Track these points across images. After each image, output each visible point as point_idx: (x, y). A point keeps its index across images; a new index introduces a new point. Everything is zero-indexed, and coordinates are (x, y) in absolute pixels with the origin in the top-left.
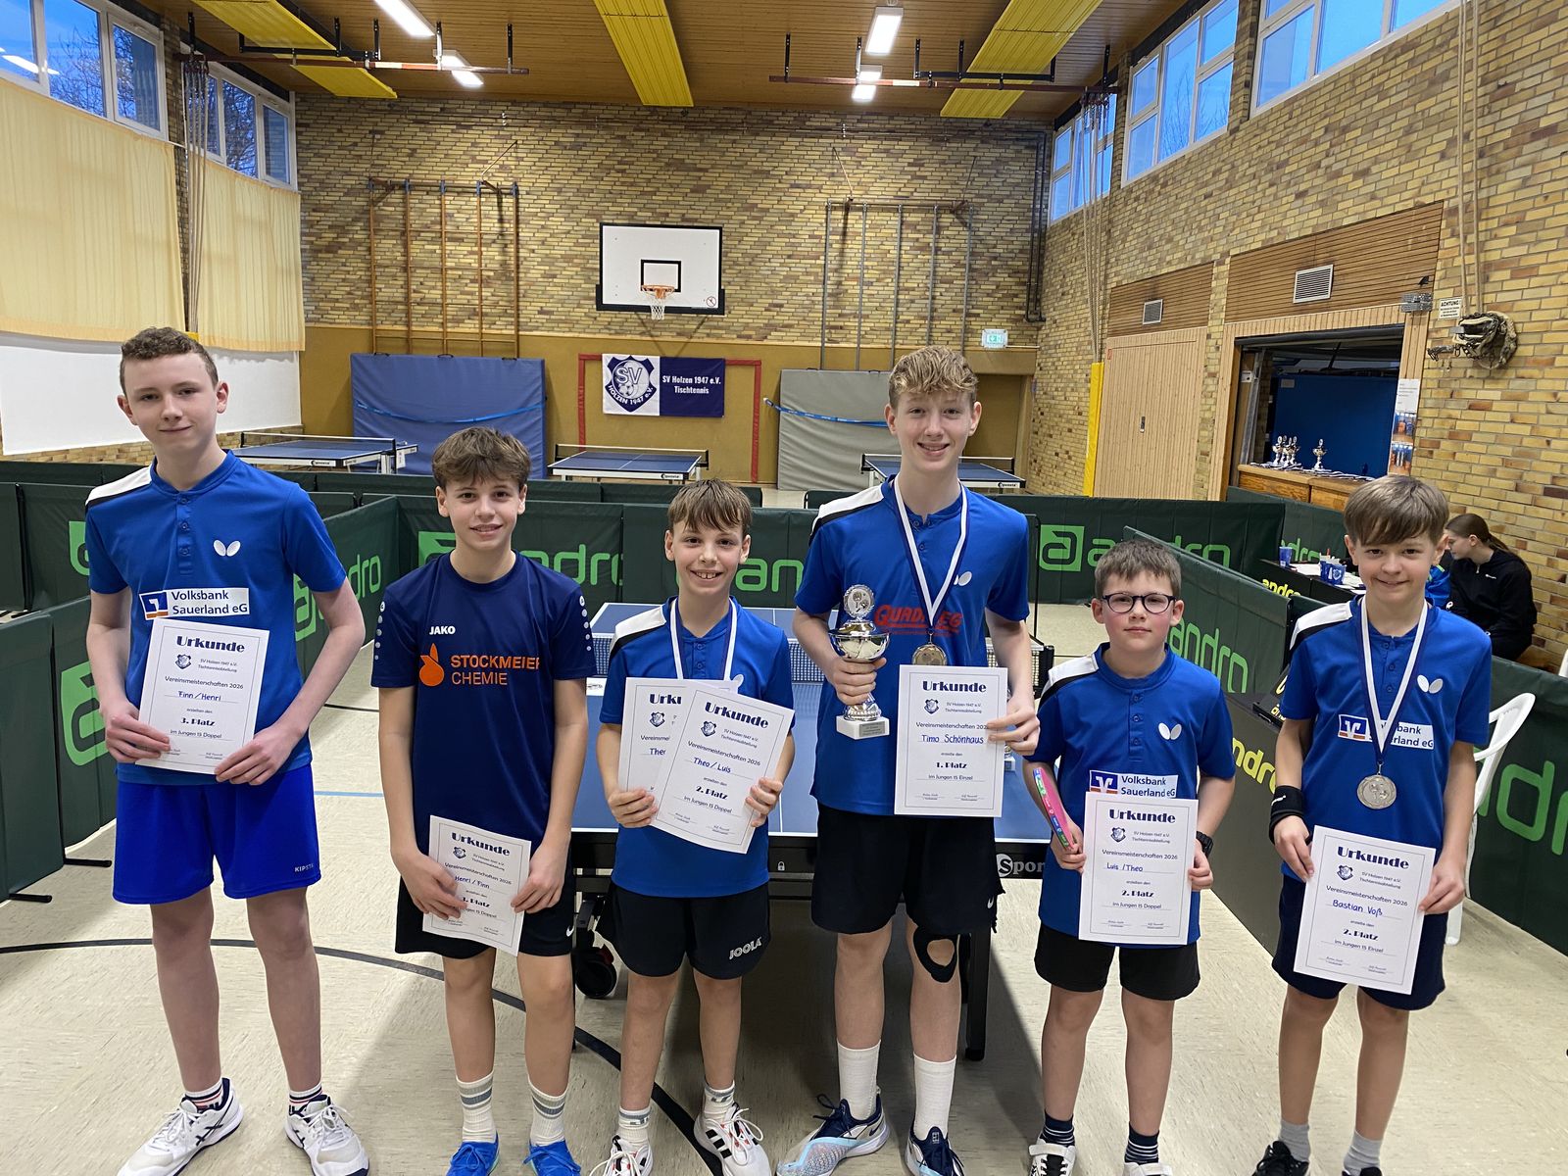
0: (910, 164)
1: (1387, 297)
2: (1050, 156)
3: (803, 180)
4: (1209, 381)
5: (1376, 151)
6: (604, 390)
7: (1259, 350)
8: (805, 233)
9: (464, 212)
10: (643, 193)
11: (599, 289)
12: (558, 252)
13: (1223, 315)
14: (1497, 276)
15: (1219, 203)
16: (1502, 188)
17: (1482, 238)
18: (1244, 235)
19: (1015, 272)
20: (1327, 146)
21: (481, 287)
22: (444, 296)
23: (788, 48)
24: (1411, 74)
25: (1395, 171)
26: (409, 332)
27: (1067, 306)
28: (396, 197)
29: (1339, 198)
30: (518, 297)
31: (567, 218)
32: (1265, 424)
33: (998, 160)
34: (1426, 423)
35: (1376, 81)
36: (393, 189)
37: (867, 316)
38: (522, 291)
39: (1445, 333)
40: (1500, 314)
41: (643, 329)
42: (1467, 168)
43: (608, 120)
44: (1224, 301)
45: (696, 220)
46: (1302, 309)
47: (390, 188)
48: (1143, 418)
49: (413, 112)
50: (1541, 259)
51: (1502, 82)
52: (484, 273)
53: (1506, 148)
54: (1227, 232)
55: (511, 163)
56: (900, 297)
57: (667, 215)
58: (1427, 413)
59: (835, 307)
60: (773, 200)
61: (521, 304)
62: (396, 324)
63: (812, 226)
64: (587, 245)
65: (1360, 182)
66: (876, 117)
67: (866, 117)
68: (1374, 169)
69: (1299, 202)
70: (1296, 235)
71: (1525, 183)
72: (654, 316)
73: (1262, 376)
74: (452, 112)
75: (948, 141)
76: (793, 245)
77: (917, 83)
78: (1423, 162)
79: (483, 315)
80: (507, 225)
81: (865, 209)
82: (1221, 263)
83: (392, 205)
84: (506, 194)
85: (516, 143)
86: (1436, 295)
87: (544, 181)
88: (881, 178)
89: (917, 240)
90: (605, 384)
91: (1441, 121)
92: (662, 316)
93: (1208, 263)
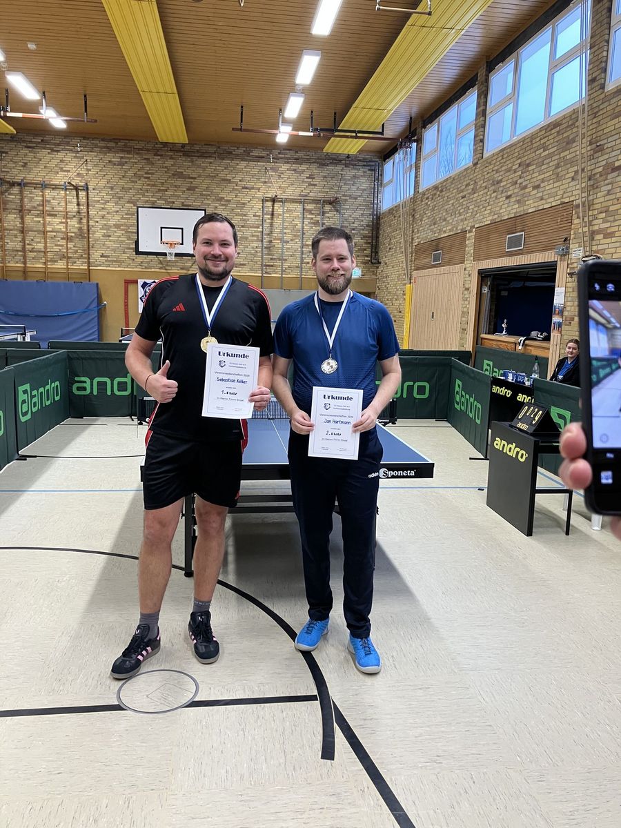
0: (307, 178)
1: (548, 247)
2: (382, 175)
3: (249, 185)
4: (466, 292)
5: (543, 176)
6: (139, 300)
7: (490, 276)
8: (251, 214)
9: (56, 199)
10: (160, 190)
11: (137, 243)
12: (111, 223)
13: (472, 258)
14: (598, 237)
15: (469, 201)
16: (599, 195)
17: (591, 219)
18: (482, 217)
19: (364, 237)
20: (520, 173)
21: (67, 242)
22: (45, 247)
23: (242, 113)
24: (558, 139)
25: (551, 186)
26: (25, 267)
27: (392, 255)
28: (16, 190)
29: (526, 199)
30: (89, 248)
31: (117, 204)
32: (493, 314)
33: (355, 177)
34: (568, 309)
35: (542, 141)
36: (14, 185)
37: (286, 260)
38: (91, 244)
39: (575, 265)
40: (599, 255)
41: (161, 266)
42: (583, 185)
43: (139, 149)
44: (472, 251)
45: (190, 206)
46: (510, 254)
47: (13, 184)
48: (433, 313)
49: (24, 141)
50: (616, 229)
51: (598, 144)
52: (69, 234)
53: (601, 176)
54: (473, 216)
55: (84, 172)
56: (304, 249)
57: (173, 202)
58: (569, 304)
59: (269, 254)
60: (232, 196)
61: (91, 251)
62: (17, 263)
63: (255, 210)
64: (129, 219)
65: (535, 192)
66: (288, 152)
67: (282, 152)
68: (542, 185)
69: (507, 201)
70: (506, 217)
71: (609, 193)
72: (168, 258)
73: (492, 289)
74: (48, 142)
75: (327, 166)
76: (244, 220)
77: (312, 134)
78: (564, 182)
79: (68, 258)
80: (82, 207)
81: (282, 201)
82: (470, 232)
83: (13, 196)
84: (81, 190)
85: (86, 161)
86: (571, 246)
87: (103, 183)
88: (292, 185)
89: (312, 218)
90: (140, 296)
91: (572, 162)
92: (173, 258)
93: (464, 232)
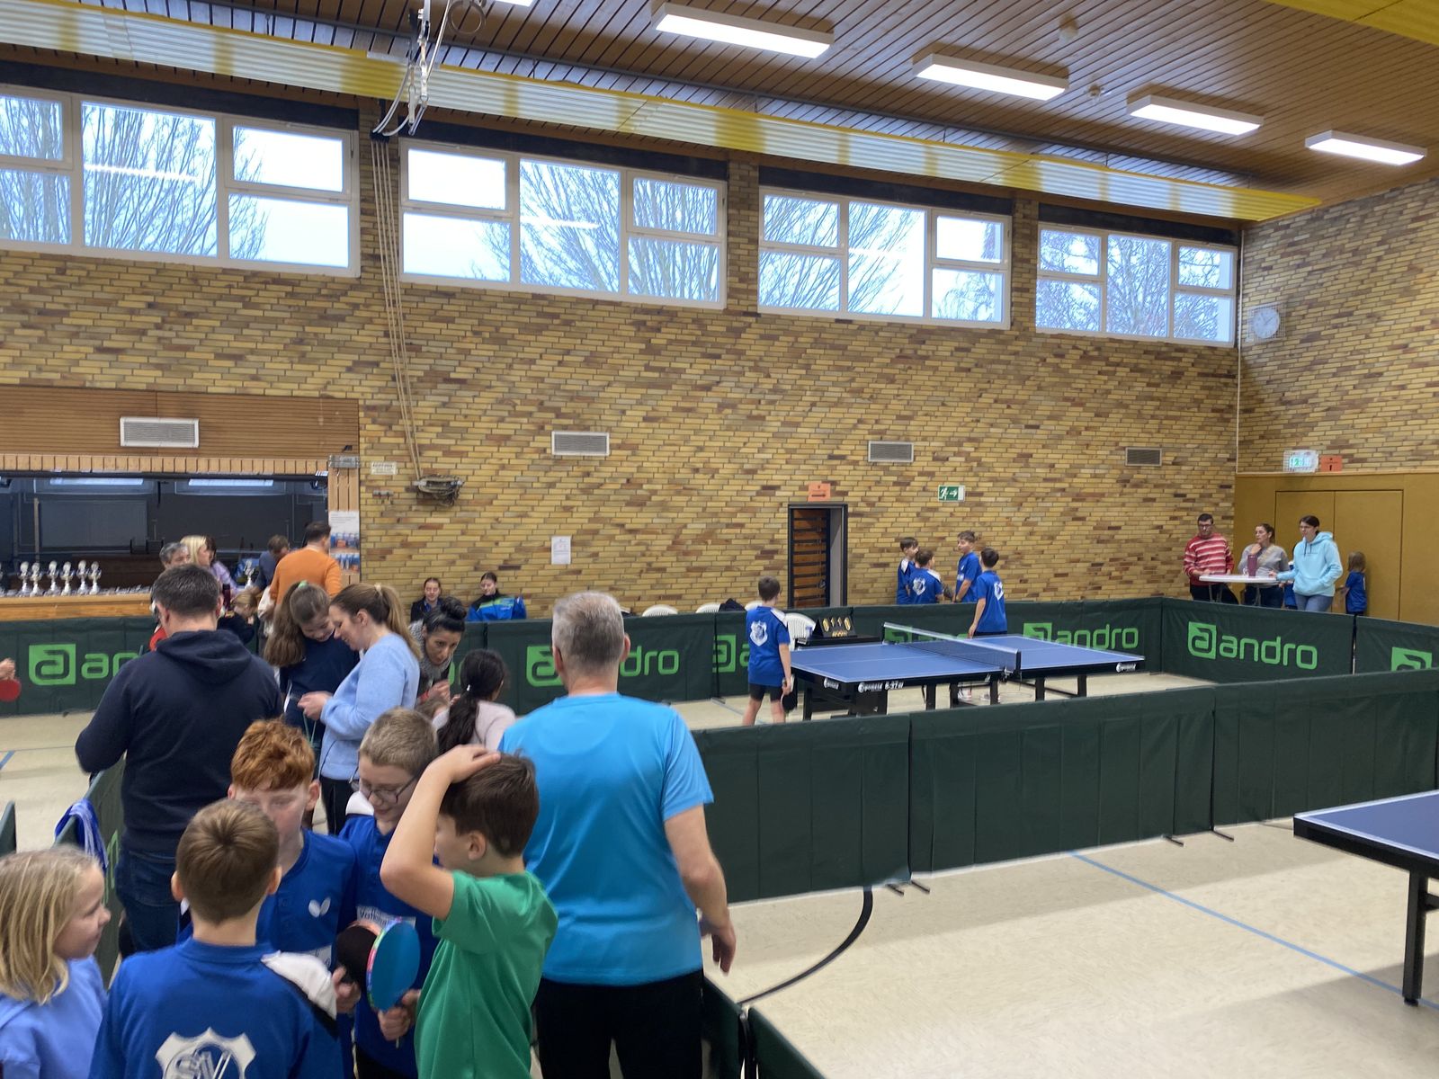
5: (251, 345)
25: (285, 366)
29: (191, 367)
39: (383, 483)
65: (228, 363)
68: (252, 358)
71: (444, 405)
78: (324, 368)
86: (365, 459)
